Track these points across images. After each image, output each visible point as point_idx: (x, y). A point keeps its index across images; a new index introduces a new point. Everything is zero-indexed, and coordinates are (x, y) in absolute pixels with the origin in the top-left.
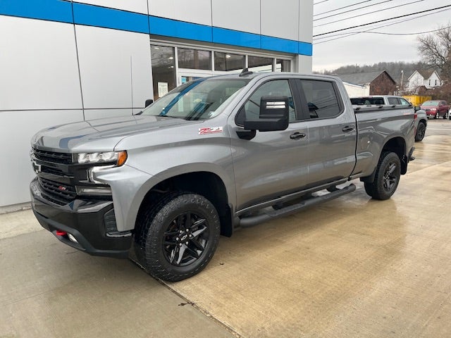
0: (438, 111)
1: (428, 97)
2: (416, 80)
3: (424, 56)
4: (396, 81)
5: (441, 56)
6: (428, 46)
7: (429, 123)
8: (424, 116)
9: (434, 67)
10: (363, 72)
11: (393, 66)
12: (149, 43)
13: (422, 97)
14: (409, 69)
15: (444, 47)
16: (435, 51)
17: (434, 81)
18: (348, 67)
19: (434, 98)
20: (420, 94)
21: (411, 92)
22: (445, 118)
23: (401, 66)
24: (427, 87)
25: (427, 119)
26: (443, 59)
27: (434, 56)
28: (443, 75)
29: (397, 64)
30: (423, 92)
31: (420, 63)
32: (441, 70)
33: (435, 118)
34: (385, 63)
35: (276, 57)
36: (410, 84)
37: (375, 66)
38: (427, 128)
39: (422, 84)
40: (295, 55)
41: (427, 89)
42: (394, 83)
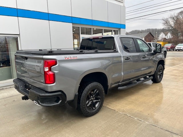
0: (171, 48)
1: (167, 42)
2: (162, 36)
3: (165, 26)
4: (154, 36)
5: (172, 26)
6: (166, 22)
7: (168, 52)
8: (165, 50)
9: (169, 30)
10: (141, 32)
11: (153, 30)
12: (72, 26)
13: (165, 42)
14: (159, 31)
15: (173, 23)
16: (169, 24)
17: (169, 36)
18: (135, 30)
19: (169, 43)
20: (164, 41)
21: (160, 40)
22: (174, 50)
23: (156, 30)
24: (166, 38)
25: (167, 51)
26: (172, 27)
27: (169, 26)
28: (173, 34)
29: (154, 29)
30: (165, 41)
31: (163, 29)
32: (172, 31)
33: (170, 50)
34: (149, 29)
35: (113, 29)
36: (160, 37)
37: (146, 30)
38: (167, 54)
39: (165, 37)
40: (120, 29)
41: (166, 39)
42: (154, 37)
